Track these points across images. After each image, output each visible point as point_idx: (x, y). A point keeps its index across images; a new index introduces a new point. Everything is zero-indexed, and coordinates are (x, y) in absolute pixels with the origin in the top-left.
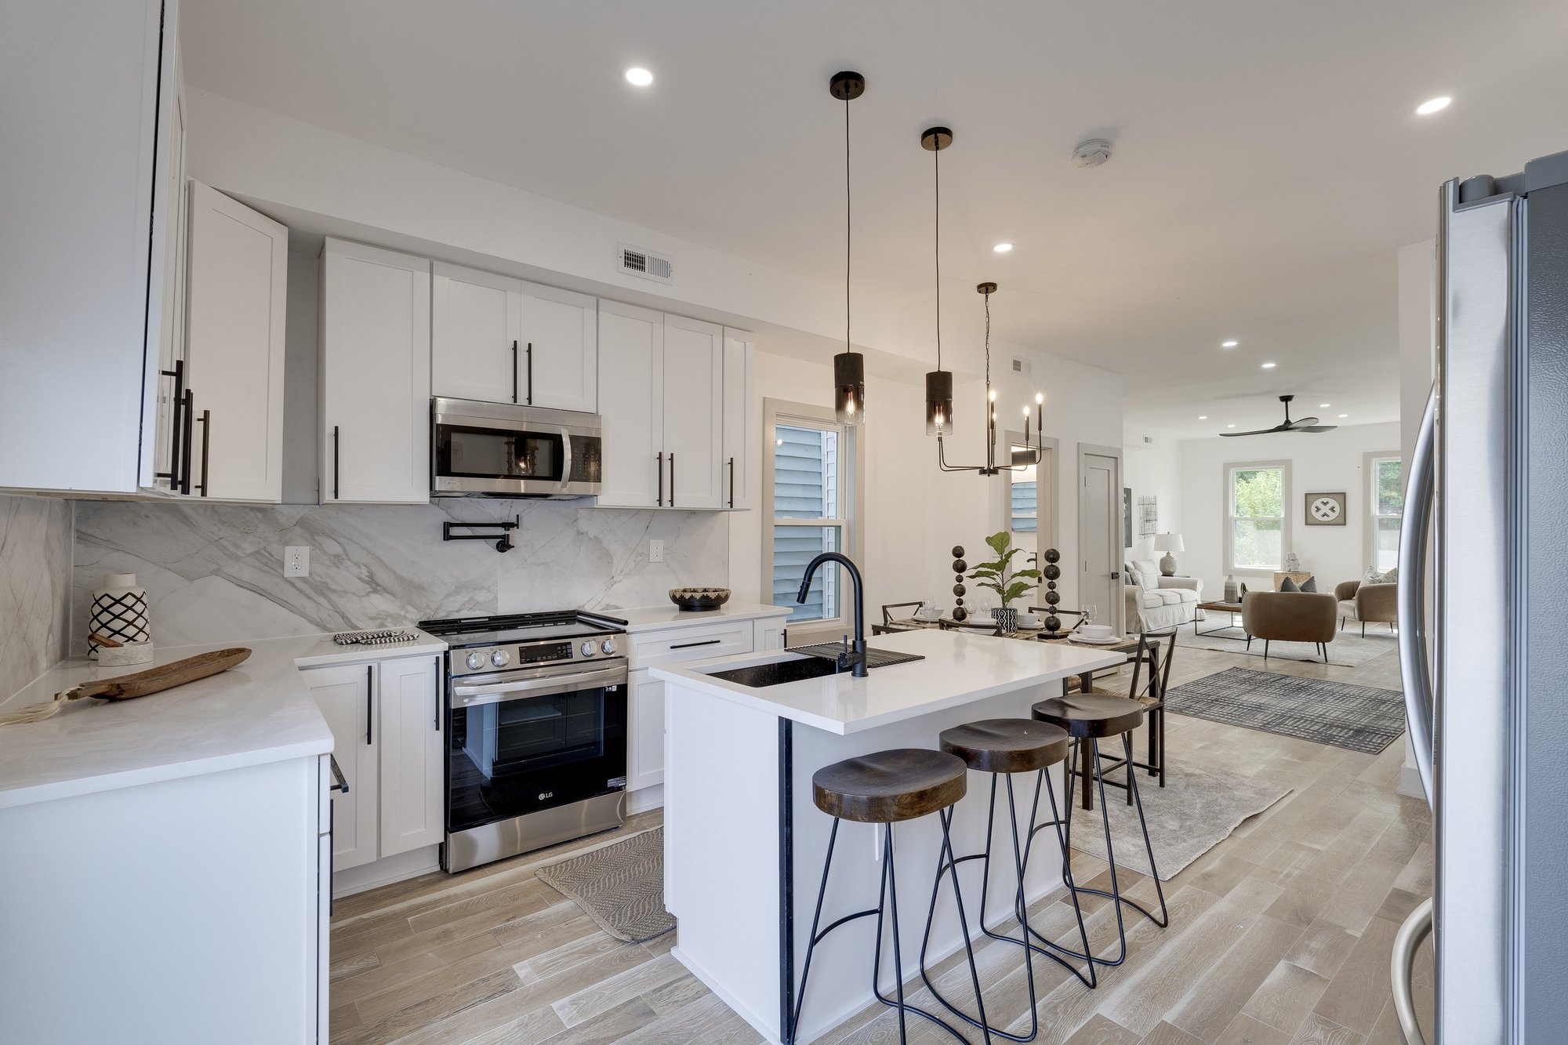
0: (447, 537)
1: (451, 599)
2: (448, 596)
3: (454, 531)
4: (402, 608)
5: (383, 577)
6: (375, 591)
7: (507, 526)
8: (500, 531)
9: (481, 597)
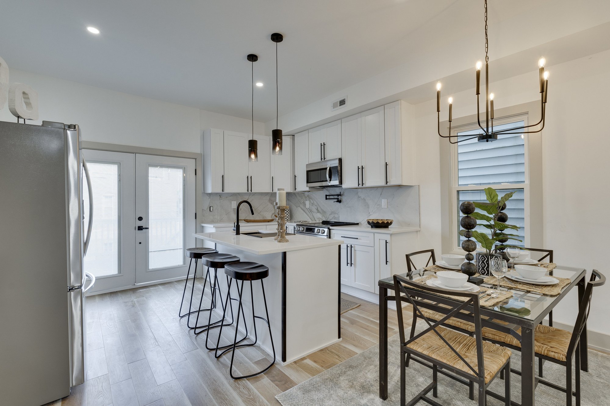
0: (326, 199)
1: (330, 216)
2: (330, 215)
3: (328, 197)
4: (322, 217)
5: (319, 209)
6: (318, 212)
7: (338, 195)
8: (336, 197)
9: (336, 216)
